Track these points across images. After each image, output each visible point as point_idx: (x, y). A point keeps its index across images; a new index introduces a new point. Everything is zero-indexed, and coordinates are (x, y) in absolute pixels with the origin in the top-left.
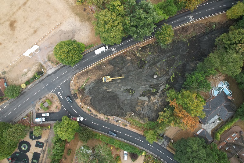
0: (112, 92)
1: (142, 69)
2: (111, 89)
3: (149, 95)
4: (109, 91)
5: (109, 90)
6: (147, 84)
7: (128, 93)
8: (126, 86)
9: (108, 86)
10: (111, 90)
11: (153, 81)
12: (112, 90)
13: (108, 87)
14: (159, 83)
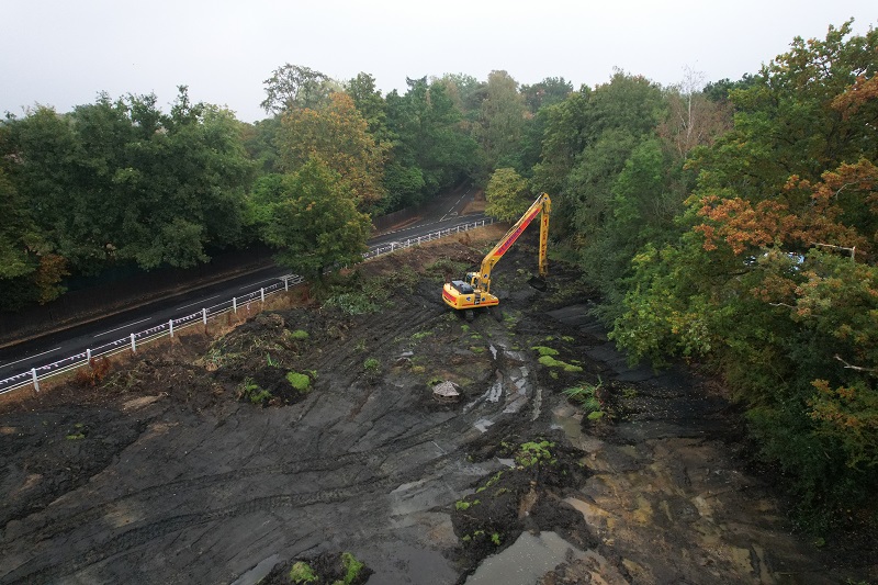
3: (532, 498)
6: (428, 456)
14: (514, 414)
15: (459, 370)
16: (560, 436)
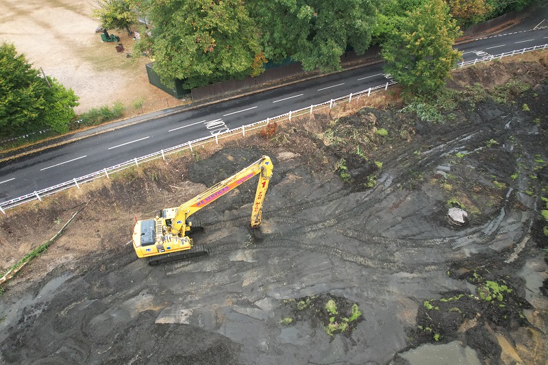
0: (192, 331)
1: (368, 192)
2: (187, 306)
4: (171, 321)
5: (168, 313)
6: (424, 259)
7: (314, 326)
8: (291, 281)
9: (170, 292)
10: (183, 316)
11: (454, 241)
12: (193, 318)
13: (168, 299)
14: (496, 252)
15: (475, 197)
16: (519, 286)
